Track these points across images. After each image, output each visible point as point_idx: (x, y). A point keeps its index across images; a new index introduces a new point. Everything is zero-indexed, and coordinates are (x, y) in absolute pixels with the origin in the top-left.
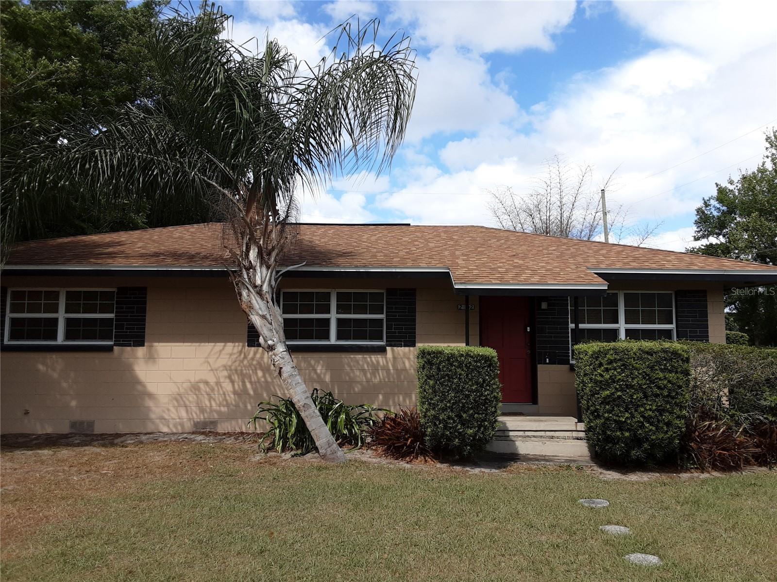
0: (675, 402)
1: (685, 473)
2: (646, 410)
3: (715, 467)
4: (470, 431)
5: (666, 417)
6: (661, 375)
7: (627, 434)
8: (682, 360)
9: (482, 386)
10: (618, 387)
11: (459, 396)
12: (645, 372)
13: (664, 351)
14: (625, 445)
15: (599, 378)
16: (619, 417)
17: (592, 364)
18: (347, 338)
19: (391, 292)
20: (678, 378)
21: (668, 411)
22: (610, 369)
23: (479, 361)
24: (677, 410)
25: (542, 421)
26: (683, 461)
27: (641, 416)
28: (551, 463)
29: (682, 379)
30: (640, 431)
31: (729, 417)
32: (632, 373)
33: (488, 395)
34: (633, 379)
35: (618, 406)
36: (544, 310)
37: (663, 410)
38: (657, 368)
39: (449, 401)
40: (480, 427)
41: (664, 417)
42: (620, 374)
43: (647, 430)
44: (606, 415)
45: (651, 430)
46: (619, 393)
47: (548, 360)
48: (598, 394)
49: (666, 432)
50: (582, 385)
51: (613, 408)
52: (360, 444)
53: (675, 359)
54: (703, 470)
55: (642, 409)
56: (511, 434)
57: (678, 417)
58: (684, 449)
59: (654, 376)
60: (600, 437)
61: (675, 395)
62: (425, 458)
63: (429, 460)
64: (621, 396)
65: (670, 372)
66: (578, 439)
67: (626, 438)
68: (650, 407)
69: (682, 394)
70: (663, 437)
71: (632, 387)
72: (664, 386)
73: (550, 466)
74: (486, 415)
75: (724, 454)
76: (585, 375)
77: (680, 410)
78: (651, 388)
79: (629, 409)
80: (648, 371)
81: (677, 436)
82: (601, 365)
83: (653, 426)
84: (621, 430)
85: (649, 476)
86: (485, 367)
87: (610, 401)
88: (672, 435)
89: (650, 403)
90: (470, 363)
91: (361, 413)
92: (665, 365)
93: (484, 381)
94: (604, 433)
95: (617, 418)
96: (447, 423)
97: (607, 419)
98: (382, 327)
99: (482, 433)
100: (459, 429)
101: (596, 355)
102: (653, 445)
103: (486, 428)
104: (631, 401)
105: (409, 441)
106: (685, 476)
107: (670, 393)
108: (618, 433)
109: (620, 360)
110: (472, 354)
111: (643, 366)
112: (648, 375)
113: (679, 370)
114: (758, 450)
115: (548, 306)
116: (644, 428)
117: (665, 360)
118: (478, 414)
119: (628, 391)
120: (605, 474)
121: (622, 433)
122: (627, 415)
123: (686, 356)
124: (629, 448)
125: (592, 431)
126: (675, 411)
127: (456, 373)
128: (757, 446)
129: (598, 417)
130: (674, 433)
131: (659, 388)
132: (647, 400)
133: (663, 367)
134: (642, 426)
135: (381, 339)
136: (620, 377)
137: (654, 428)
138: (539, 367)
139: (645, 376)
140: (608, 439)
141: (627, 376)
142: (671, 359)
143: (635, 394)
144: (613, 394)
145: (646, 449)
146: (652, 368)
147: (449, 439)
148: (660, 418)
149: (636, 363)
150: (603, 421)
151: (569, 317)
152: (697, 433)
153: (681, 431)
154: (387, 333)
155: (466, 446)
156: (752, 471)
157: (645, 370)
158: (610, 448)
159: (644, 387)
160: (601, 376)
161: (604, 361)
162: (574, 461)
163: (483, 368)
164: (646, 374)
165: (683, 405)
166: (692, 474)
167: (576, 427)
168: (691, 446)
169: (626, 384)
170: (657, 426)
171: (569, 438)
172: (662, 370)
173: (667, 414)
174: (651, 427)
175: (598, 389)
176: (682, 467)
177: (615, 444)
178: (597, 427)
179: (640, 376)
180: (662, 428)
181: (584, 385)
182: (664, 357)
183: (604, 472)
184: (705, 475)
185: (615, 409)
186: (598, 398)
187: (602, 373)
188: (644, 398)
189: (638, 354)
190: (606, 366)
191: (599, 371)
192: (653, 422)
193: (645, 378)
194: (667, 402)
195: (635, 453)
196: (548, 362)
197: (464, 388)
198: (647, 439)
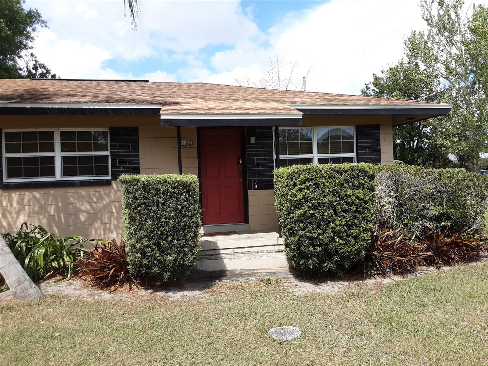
0: (362, 216)
1: (369, 279)
2: (336, 225)
3: (395, 272)
4: (169, 258)
5: (354, 231)
6: (350, 192)
7: (319, 249)
8: (368, 177)
9: (181, 212)
10: (310, 205)
11: (157, 224)
12: (335, 190)
13: (353, 169)
14: (318, 259)
15: (293, 198)
16: (312, 233)
17: (287, 185)
18: (74, 174)
19: (114, 131)
20: (364, 194)
21: (355, 225)
22: (304, 189)
23: (177, 187)
24: (363, 224)
25: (250, 238)
26: (368, 268)
27: (331, 232)
28: (253, 278)
29: (368, 195)
30: (331, 246)
31: (403, 226)
32: (323, 192)
33: (187, 220)
34: (324, 196)
35: (311, 223)
36: (253, 144)
37: (352, 225)
38: (345, 185)
39: (147, 230)
40: (179, 252)
41: (352, 231)
42: (312, 192)
43: (337, 244)
44: (300, 233)
45: (340, 244)
46: (312, 211)
47: (256, 186)
48: (293, 213)
49: (354, 245)
50: (280, 205)
51: (307, 225)
52: (69, 275)
53: (362, 176)
54: (384, 274)
55: (333, 225)
56: (222, 252)
57: (365, 230)
58: (369, 257)
59: (343, 193)
60: (295, 253)
61: (362, 210)
62: (131, 285)
63: (135, 287)
64: (314, 214)
65: (358, 188)
66: (279, 252)
67: (318, 253)
68: (339, 223)
69: (368, 208)
70: (351, 250)
71: (323, 204)
72: (353, 202)
73: (252, 281)
74: (186, 240)
75: (402, 260)
76: (282, 196)
77: (367, 224)
78: (340, 204)
79: (321, 225)
80: (338, 188)
81: (364, 248)
82: (295, 185)
83: (342, 239)
84: (314, 245)
85: (339, 286)
86: (184, 192)
87: (303, 219)
88: (359, 247)
89: (339, 219)
90: (167, 189)
91: (73, 245)
92: (353, 182)
93: (183, 207)
94: (298, 249)
95: (310, 235)
96: (145, 252)
97: (301, 236)
98: (108, 163)
99: (182, 258)
100: (157, 257)
101: (291, 177)
102: (342, 257)
103: (185, 254)
104: (323, 218)
105: (112, 271)
106: (370, 282)
107: (357, 208)
108: (311, 249)
109: (313, 179)
110: (170, 181)
111: (333, 185)
112: (337, 192)
113: (366, 186)
114: (428, 254)
115: (256, 140)
116: (334, 242)
117: (353, 177)
118: (177, 240)
119: (320, 208)
120: (300, 287)
121: (315, 248)
122: (319, 231)
123: (372, 173)
124: (321, 261)
125: (289, 248)
126: (362, 225)
127: (153, 200)
128: (427, 250)
129: (293, 234)
130: (361, 245)
131: (348, 204)
132: (337, 216)
133: (351, 184)
134: (333, 241)
135: (107, 173)
136: (312, 196)
137: (343, 242)
138: (250, 192)
139: (336, 193)
140: (303, 255)
141: (319, 195)
142: (358, 177)
143: (326, 211)
144: (306, 212)
145: (336, 262)
146: (341, 186)
147: (149, 268)
148: (349, 232)
149: (327, 182)
150: (297, 238)
151: (274, 149)
152: (379, 243)
153: (367, 244)
154: (112, 168)
155: (166, 272)
156: (424, 272)
157: (335, 188)
158: (304, 263)
159: (334, 204)
160: (295, 195)
161: (298, 182)
162: (274, 273)
163: (181, 194)
164: (336, 192)
165: (369, 219)
166: (375, 280)
167: (278, 241)
168: (375, 255)
169: (318, 203)
170: (346, 240)
171: (272, 251)
172: (351, 188)
173: (355, 228)
174: (341, 241)
175: (292, 208)
176: (367, 273)
177: (308, 259)
178: (292, 244)
179: (331, 194)
180: (351, 241)
181: (282, 206)
182: (352, 175)
183: (300, 283)
184: (386, 281)
185: (309, 226)
186: (293, 217)
187: (296, 193)
188: (334, 214)
189: (329, 173)
190: (299, 186)
191: (293, 191)
192: (342, 236)
193: (335, 196)
194: (355, 217)
195: (326, 265)
196: (256, 187)
197: (162, 215)
198: (337, 252)
